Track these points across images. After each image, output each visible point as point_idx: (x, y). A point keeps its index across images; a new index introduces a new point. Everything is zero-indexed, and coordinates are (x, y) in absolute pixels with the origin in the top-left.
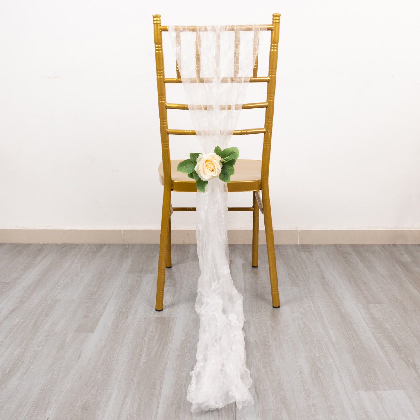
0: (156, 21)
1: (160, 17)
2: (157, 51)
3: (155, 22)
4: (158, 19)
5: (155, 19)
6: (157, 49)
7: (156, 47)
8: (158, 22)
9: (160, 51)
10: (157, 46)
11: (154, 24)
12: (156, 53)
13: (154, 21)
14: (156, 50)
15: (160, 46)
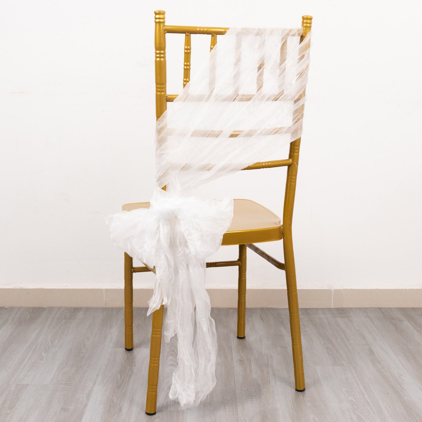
0: (159, 18)
1: (163, 13)
2: (158, 59)
3: (157, 20)
4: (161, 16)
5: (157, 16)
6: (158, 55)
7: (156, 54)
8: (161, 20)
9: (162, 59)
10: (158, 52)
11: (156, 22)
12: (156, 61)
13: (156, 18)
14: (156, 57)
15: (162, 52)
